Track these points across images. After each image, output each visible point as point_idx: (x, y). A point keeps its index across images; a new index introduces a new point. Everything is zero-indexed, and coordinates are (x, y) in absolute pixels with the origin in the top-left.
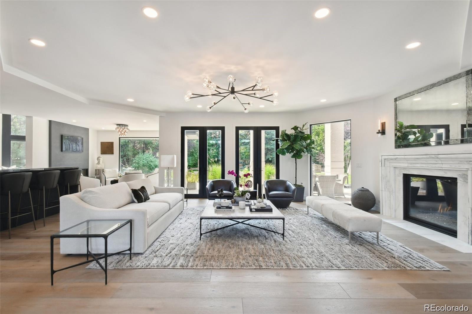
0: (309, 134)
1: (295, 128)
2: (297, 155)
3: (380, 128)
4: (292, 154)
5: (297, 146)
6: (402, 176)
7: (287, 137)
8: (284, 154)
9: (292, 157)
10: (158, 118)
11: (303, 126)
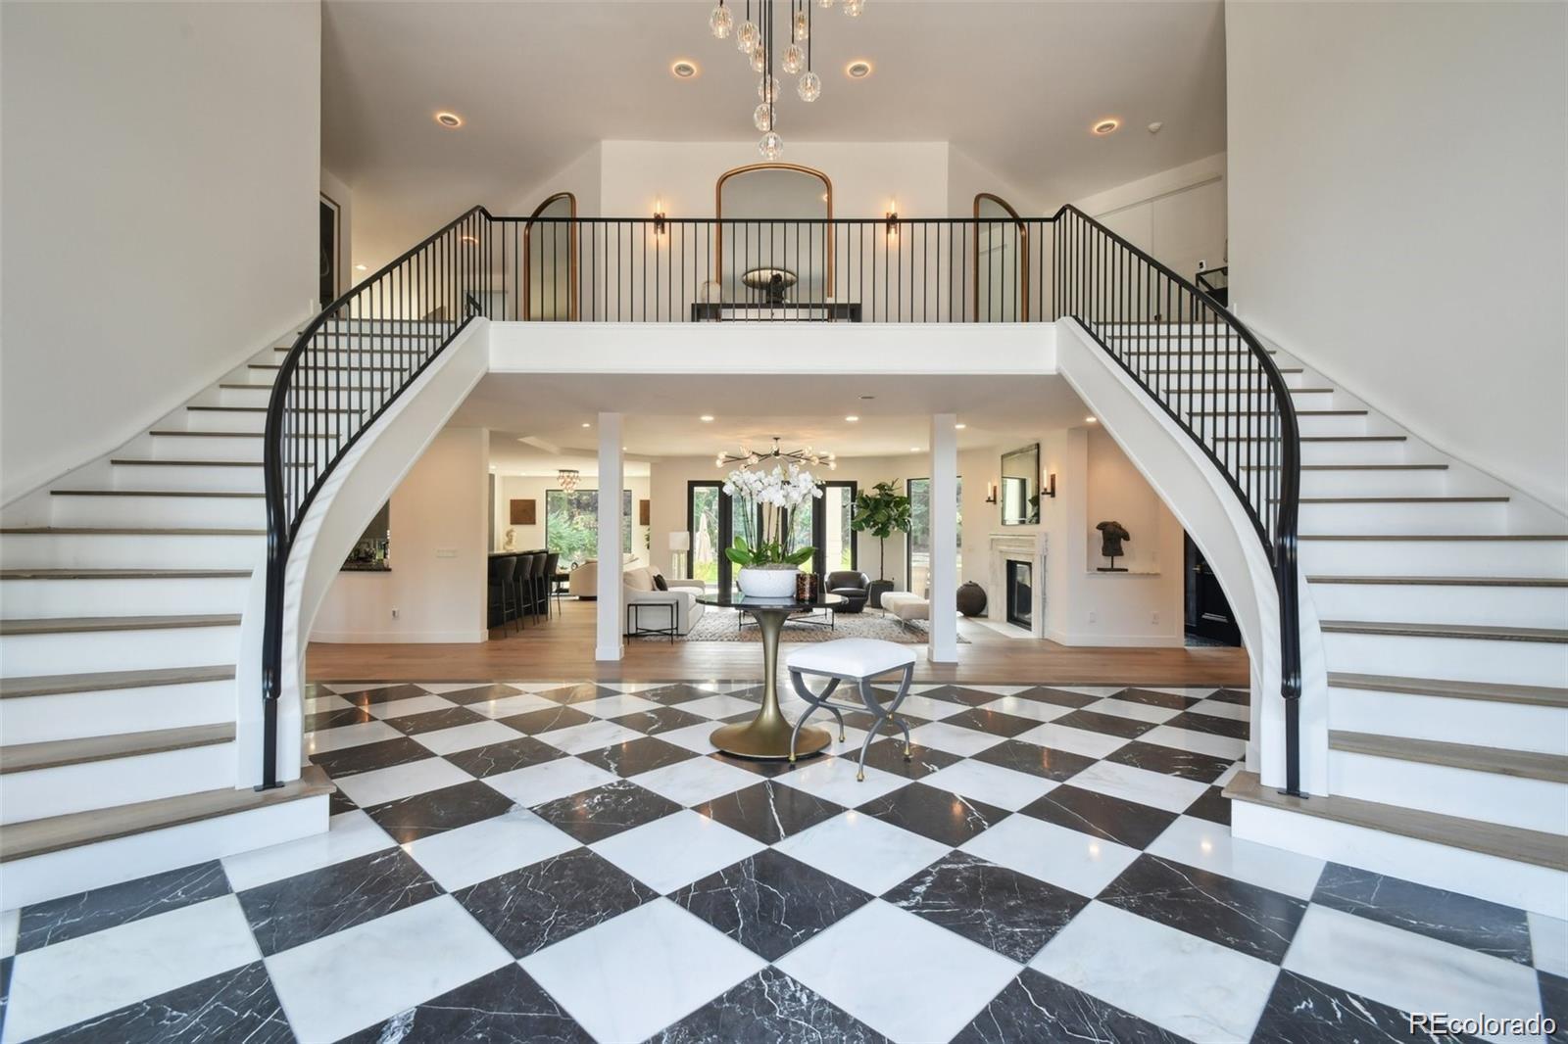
0: (906, 495)
1: (880, 487)
2: (882, 532)
3: (990, 494)
4: (874, 529)
5: (881, 517)
6: (1005, 563)
7: (865, 502)
8: (862, 529)
9: (873, 535)
10: (649, 465)
11: (893, 483)
